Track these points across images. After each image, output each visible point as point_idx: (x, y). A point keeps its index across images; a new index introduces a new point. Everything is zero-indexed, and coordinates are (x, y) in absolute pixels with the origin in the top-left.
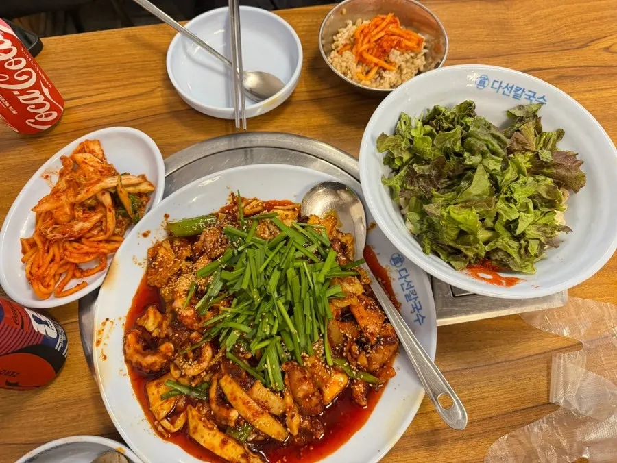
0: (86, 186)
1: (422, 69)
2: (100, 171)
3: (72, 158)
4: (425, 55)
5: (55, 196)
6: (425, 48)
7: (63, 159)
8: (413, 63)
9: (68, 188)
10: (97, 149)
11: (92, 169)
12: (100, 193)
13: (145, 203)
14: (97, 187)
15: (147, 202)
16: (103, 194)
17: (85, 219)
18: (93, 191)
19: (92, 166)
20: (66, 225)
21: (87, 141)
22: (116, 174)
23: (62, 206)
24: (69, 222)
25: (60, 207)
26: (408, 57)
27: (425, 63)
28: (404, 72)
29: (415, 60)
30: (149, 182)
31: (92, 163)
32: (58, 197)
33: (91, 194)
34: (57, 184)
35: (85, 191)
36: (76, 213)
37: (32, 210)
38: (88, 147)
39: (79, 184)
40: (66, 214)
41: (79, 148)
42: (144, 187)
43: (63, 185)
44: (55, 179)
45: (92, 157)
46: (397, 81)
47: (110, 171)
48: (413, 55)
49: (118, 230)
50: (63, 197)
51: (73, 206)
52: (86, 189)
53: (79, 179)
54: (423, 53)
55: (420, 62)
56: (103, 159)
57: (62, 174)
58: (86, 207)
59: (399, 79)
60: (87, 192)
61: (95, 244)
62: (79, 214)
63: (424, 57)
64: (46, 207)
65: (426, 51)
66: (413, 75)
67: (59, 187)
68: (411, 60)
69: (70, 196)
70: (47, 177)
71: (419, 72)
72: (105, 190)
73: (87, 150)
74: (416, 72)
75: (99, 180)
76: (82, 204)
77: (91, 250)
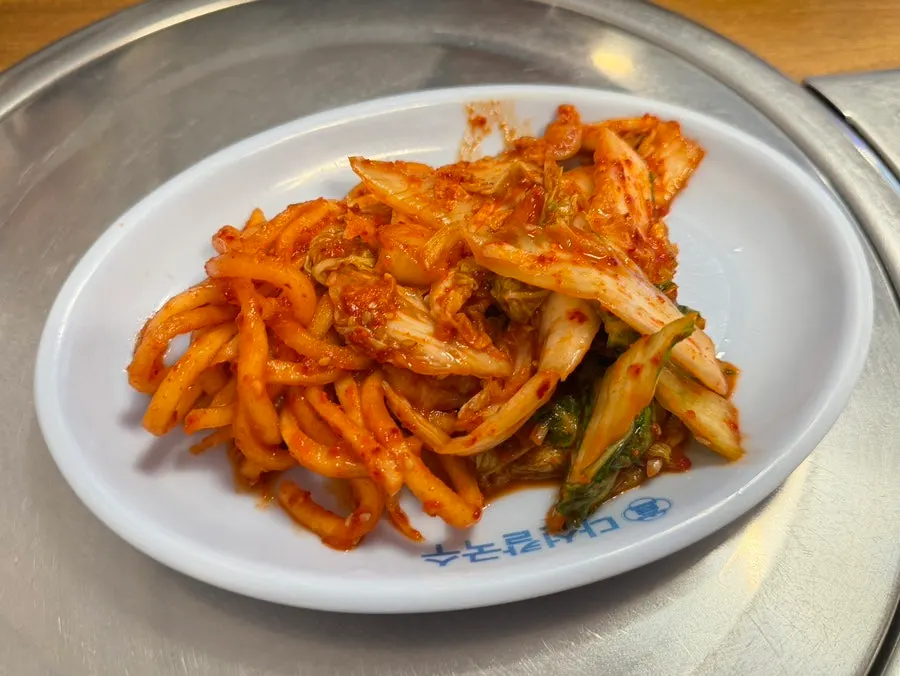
0: (556, 238)
2: (637, 238)
3: (591, 131)
5: (445, 184)
7: (565, 113)
9: (498, 198)
10: (675, 168)
11: (622, 209)
12: (571, 307)
13: (657, 464)
14: (586, 279)
15: (665, 469)
16: (578, 317)
17: (448, 333)
18: (558, 277)
19: (629, 200)
20: (388, 283)
21: (674, 125)
22: (669, 290)
23: (433, 228)
24: (404, 284)
25: (425, 224)
30: (733, 411)
31: (633, 192)
32: (450, 194)
33: (541, 278)
34: (485, 160)
35: (538, 252)
36: (447, 283)
37: (353, 161)
38: (658, 143)
39: (541, 213)
40: (420, 256)
41: (631, 125)
42: (708, 417)
43: (495, 177)
44: (492, 145)
45: (646, 177)
47: (659, 266)
49: (492, 464)
50: (461, 209)
51: (461, 252)
52: (545, 248)
53: (560, 201)
56: (659, 211)
57: (519, 149)
58: (489, 297)
60: (542, 259)
61: (385, 425)
62: (452, 292)
64: (394, 190)
67: (478, 175)
69: (480, 224)
70: (480, 123)
72: (594, 313)
73: (648, 148)
75: (610, 263)
76: (487, 278)
77: (354, 436)
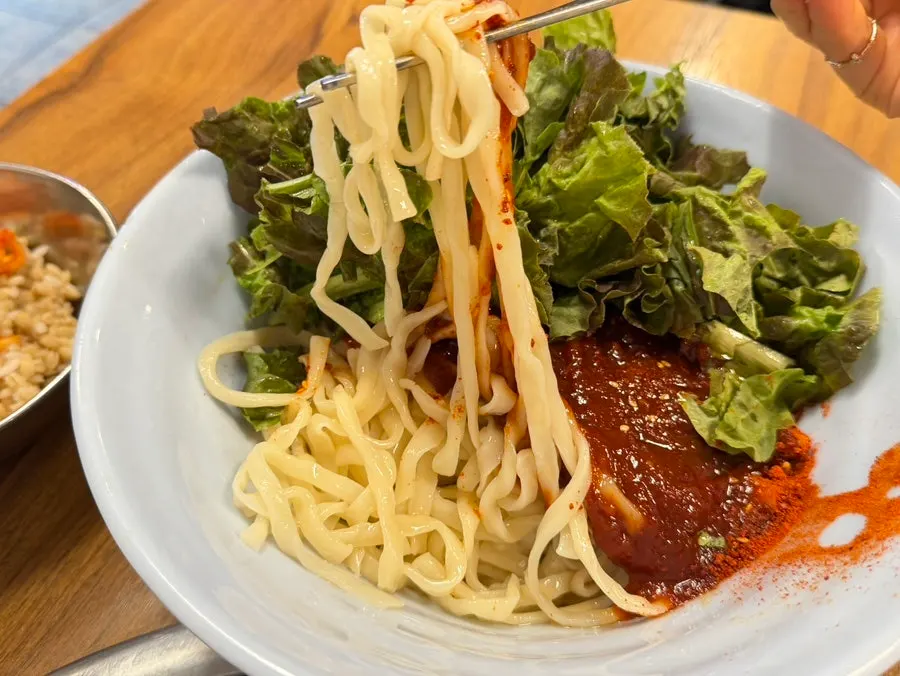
1: (73, 292)
4: (47, 259)
6: (32, 247)
8: (38, 297)
26: (13, 292)
27: (66, 275)
28: (40, 328)
29: (39, 287)
46: (44, 359)
48: (18, 279)
54: (40, 262)
55: (53, 280)
59: (43, 352)
63: (51, 267)
65: (42, 250)
66: (70, 319)
68: (28, 295)
71: (76, 305)
74: (67, 309)
